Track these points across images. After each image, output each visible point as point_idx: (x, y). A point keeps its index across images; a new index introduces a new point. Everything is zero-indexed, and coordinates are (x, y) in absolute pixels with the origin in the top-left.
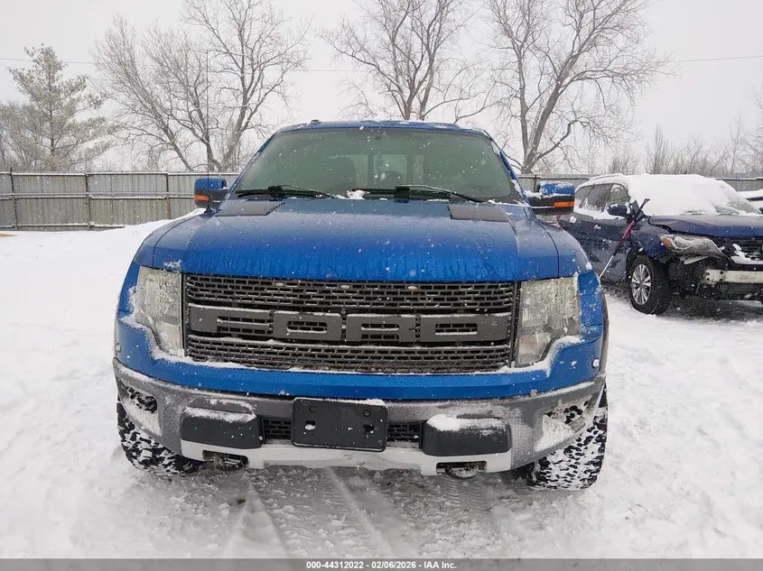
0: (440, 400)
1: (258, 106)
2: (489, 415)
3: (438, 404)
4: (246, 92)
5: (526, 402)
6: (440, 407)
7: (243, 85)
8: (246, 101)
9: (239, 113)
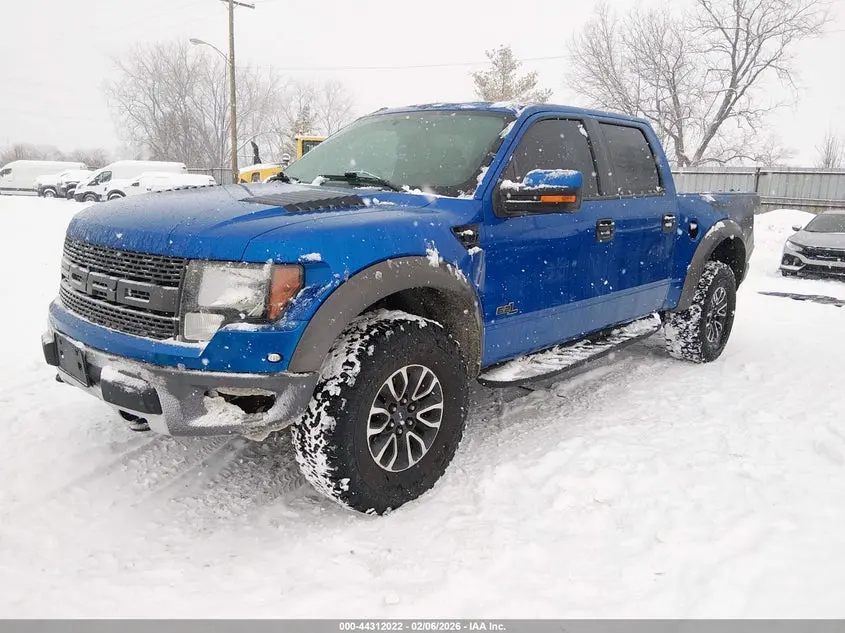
0: (111, 354)
1: (746, 87)
2: (138, 376)
3: (109, 357)
4: (735, 72)
5: (170, 373)
6: (110, 360)
7: (734, 63)
8: (734, 83)
9: (724, 97)
